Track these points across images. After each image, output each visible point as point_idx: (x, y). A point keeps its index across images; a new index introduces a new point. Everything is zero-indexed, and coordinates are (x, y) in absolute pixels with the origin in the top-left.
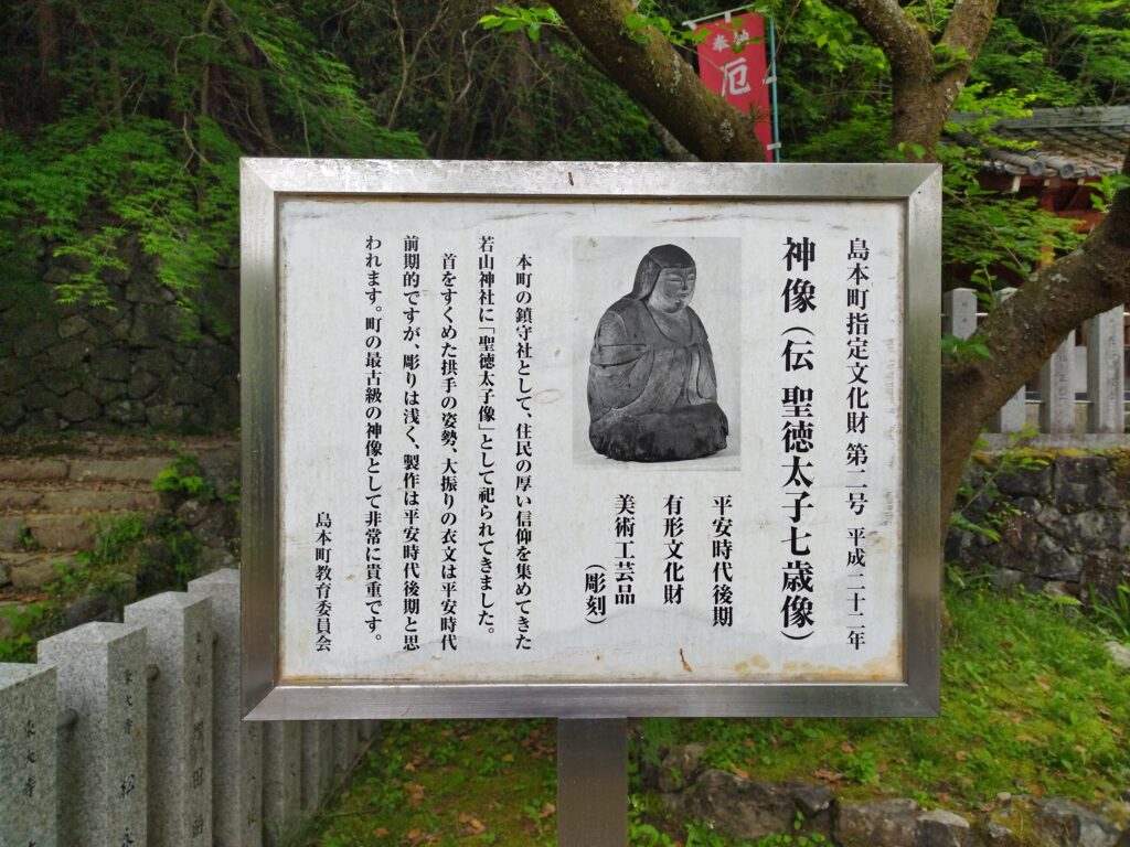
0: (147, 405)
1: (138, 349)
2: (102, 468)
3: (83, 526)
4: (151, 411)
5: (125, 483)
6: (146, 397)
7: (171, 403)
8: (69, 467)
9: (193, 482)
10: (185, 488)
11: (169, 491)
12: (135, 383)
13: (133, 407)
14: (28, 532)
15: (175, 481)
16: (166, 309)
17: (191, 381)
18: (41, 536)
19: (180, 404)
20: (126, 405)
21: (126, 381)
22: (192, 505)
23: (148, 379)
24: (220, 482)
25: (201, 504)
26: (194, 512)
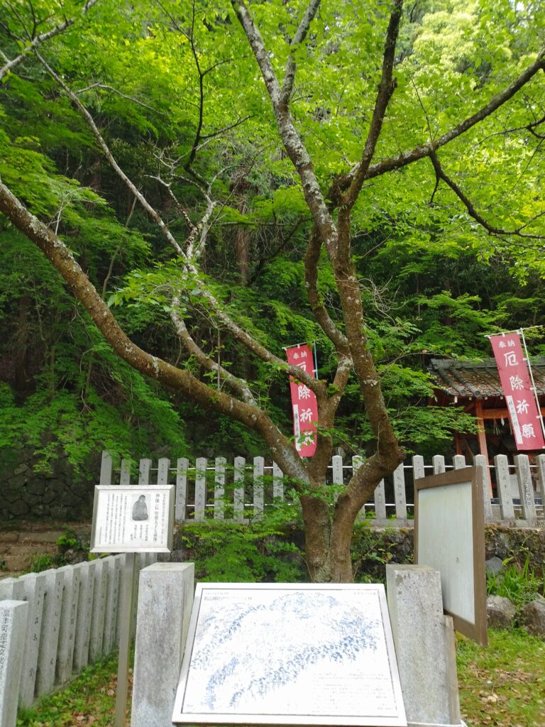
0: (50, 507)
1: (49, 479)
2: (33, 537)
3: (26, 560)
4: (52, 510)
5: (42, 543)
6: (51, 502)
7: (62, 505)
8: (18, 536)
9: (73, 541)
10: (69, 544)
11: (62, 545)
12: (46, 496)
13: (44, 508)
14: (4, 563)
15: (65, 540)
16: (64, 460)
17: (72, 495)
18: (9, 565)
19: (65, 506)
20: (41, 507)
21: (42, 495)
22: (71, 551)
23: (53, 494)
24: (83, 541)
25: (74, 551)
26: (71, 554)
